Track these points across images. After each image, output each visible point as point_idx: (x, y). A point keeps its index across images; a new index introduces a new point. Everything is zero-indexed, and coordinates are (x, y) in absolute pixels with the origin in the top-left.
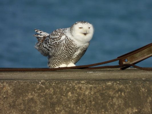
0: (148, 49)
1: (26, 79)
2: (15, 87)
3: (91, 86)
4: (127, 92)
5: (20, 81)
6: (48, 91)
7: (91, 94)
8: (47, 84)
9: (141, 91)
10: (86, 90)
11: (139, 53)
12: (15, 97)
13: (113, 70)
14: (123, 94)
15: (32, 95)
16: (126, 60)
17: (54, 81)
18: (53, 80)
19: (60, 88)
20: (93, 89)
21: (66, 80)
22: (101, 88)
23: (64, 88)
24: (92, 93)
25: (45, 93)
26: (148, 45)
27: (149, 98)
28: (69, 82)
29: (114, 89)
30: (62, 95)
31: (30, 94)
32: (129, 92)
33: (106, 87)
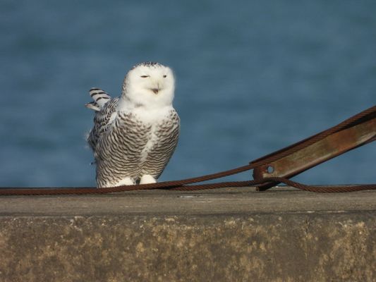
0: (319, 142)
1: (39, 212)
2: (13, 232)
3: (189, 228)
4: (272, 243)
5: (25, 217)
6: (91, 242)
7: (190, 248)
8: (89, 224)
9: (304, 239)
10: (177, 238)
11: (299, 152)
12: (15, 254)
13: (240, 193)
14: (262, 247)
15: (54, 250)
16: (270, 169)
17: (105, 217)
18: (103, 214)
19: (118, 233)
20: (193, 236)
21: (130, 214)
22: (212, 234)
23: (128, 232)
24: (192, 245)
25: (84, 244)
26: (321, 133)
27: (323, 256)
28: (139, 218)
29: (243, 236)
30: (123, 249)
31: (49, 247)
32: (277, 243)
33: (223, 231)
